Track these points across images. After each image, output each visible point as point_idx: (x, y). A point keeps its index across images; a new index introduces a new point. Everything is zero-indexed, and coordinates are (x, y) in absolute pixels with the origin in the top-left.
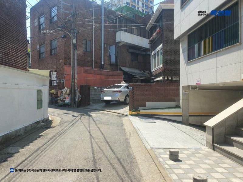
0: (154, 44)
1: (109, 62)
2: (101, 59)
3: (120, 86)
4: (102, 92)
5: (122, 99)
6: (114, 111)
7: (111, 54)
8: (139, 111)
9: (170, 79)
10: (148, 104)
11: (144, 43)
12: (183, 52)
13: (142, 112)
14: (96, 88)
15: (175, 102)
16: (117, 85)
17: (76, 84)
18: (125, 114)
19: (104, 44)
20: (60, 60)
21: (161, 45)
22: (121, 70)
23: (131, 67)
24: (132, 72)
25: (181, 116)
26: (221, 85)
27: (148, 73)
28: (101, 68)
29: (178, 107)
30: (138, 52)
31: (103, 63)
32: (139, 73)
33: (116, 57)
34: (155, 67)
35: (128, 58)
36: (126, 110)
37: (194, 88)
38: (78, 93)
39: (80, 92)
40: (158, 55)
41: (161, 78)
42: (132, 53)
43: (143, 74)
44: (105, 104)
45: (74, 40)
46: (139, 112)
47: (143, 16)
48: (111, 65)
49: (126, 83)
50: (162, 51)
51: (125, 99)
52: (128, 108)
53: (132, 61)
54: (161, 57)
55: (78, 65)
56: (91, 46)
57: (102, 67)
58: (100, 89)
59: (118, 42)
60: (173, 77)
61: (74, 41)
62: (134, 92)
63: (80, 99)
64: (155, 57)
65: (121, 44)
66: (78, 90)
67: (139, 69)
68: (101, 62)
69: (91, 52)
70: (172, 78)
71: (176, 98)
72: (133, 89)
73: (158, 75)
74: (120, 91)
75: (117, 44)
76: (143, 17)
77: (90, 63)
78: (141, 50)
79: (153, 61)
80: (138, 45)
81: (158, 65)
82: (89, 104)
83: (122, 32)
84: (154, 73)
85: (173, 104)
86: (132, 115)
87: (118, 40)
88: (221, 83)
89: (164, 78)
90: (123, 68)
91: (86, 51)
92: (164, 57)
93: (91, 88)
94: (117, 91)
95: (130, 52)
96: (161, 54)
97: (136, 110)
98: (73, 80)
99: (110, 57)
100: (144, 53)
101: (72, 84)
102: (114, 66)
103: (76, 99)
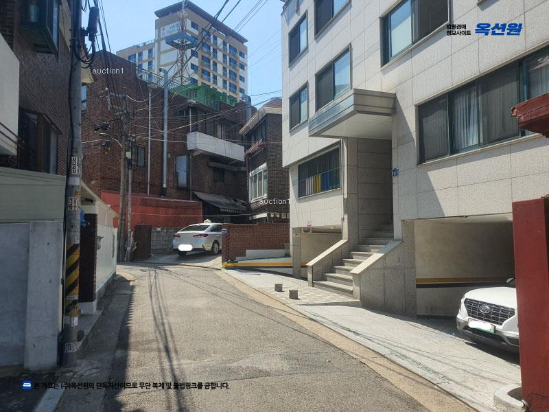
0: (253, 161)
1: (176, 185)
2: (162, 179)
3: (204, 228)
4: (175, 236)
5: (208, 248)
6: (196, 264)
7: (178, 171)
8: (237, 262)
9: (278, 216)
10: (248, 252)
11: (236, 152)
12: (293, 185)
13: (241, 263)
14: (159, 229)
15: (284, 248)
16: (198, 225)
17: (129, 224)
18: (216, 267)
19: (168, 153)
20: (91, 180)
21: (264, 165)
22: (195, 197)
23: (213, 192)
24: (216, 202)
25: (291, 267)
26: (332, 228)
27: (243, 204)
28: (161, 195)
29: (287, 255)
30: (224, 166)
31: (165, 186)
32: (226, 204)
33: (188, 175)
34: (255, 196)
35: (208, 177)
36: (217, 262)
37: (307, 230)
38: (132, 238)
39: (135, 238)
40: (260, 179)
41: (264, 215)
42: (215, 169)
43: (234, 205)
44: (178, 255)
45: (127, 153)
46: (236, 264)
47: (233, 105)
48: (180, 189)
49: (212, 222)
50: (265, 173)
51: (213, 247)
52: (219, 259)
53: (215, 181)
54: (264, 183)
55: (133, 191)
56: (146, 158)
57: (163, 192)
58: (165, 231)
59: (190, 150)
60: (283, 214)
61: (129, 155)
62: (229, 235)
63: (136, 247)
64: (255, 181)
65: (196, 154)
66: (132, 233)
67: (227, 196)
68: (162, 184)
69: (145, 166)
70: (280, 215)
71: (285, 244)
72: (228, 232)
73: (261, 209)
74: (206, 235)
75: (189, 153)
76: (233, 107)
77: (143, 186)
78: (230, 163)
79: (251, 187)
80: (224, 155)
81: (260, 194)
82: (149, 257)
83: (199, 134)
84: (253, 207)
85: (282, 252)
86: (227, 268)
87: (190, 146)
88: (333, 226)
89: (269, 215)
90: (200, 195)
91: (137, 166)
92: (269, 183)
93: (153, 230)
94: (201, 235)
95: (211, 167)
96: (265, 178)
97: (233, 261)
98: (123, 218)
99: (176, 175)
100: (235, 169)
101: (121, 224)
102: (184, 191)
103: (129, 249)
